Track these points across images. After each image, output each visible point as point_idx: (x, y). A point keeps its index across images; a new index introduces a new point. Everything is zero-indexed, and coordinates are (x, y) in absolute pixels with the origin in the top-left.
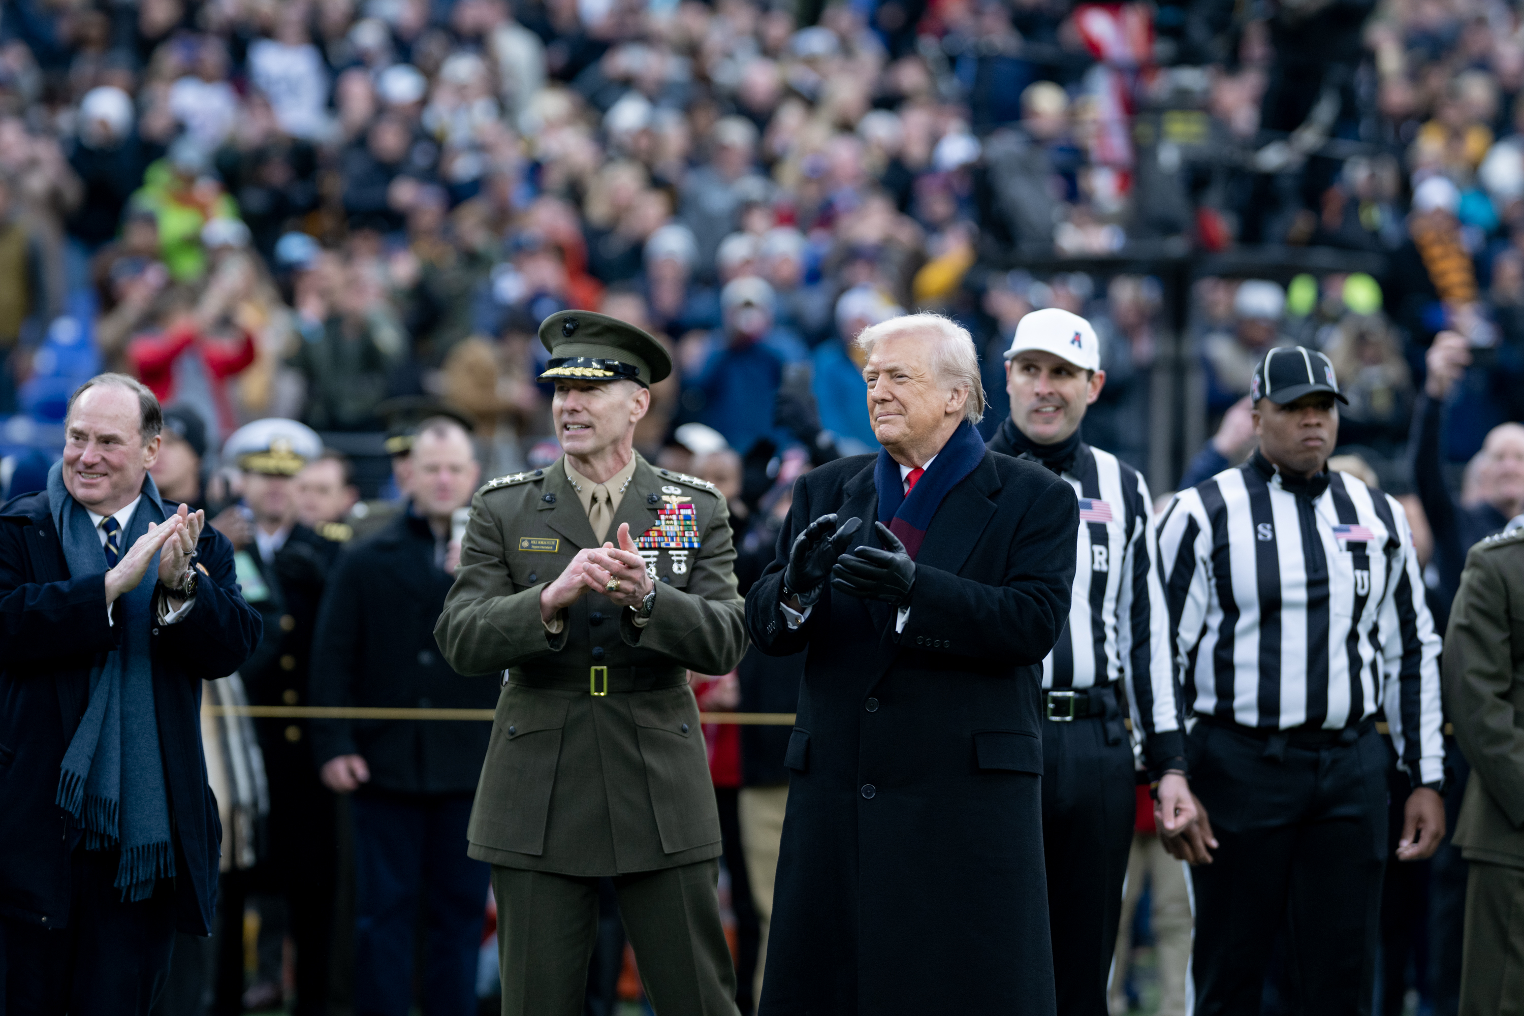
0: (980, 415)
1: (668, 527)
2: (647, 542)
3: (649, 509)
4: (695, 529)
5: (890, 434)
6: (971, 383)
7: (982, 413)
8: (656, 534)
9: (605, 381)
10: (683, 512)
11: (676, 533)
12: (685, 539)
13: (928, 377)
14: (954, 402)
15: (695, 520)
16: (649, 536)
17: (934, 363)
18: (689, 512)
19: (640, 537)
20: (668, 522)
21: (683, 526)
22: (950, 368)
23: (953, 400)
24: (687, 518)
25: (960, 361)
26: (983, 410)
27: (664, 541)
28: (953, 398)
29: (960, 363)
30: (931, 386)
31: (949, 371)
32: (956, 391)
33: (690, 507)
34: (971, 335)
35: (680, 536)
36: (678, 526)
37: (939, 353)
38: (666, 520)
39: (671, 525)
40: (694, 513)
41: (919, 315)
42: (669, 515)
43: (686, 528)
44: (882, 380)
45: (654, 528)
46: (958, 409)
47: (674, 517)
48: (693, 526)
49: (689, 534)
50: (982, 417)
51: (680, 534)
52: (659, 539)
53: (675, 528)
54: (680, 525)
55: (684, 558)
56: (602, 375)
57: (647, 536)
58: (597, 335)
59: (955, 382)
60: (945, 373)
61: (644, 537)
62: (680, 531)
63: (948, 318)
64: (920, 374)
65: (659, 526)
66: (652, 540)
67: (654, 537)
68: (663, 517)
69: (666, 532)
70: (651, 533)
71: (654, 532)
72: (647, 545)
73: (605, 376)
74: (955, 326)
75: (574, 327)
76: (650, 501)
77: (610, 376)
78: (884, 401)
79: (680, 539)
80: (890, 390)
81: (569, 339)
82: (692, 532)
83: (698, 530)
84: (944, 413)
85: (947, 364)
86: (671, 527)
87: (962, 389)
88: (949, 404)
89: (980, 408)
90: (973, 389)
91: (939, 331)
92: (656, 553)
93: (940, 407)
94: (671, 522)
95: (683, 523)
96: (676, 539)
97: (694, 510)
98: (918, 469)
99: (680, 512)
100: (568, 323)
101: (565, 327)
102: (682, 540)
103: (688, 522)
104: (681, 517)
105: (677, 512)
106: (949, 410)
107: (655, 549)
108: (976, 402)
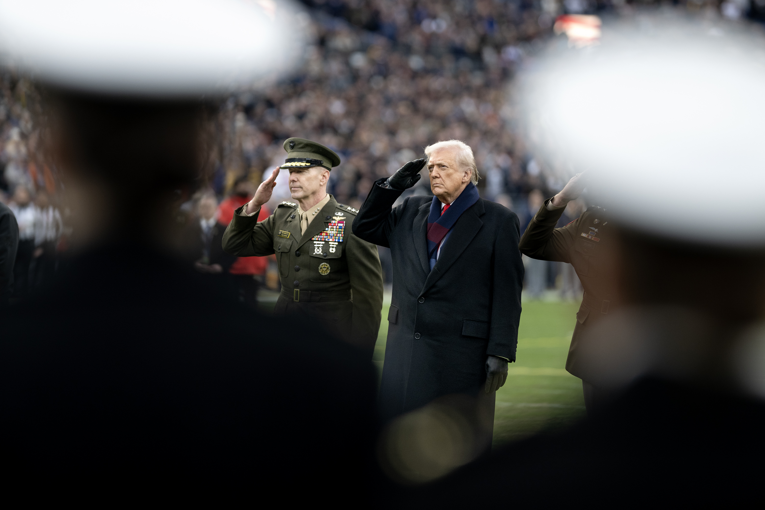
0: (476, 181)
1: (331, 231)
2: (320, 238)
3: (325, 223)
4: (343, 233)
5: (439, 192)
6: (473, 169)
7: (477, 181)
8: (325, 234)
9: (307, 168)
10: (339, 225)
11: (334, 234)
12: (337, 238)
13: (455, 166)
14: (466, 178)
15: (344, 229)
16: (322, 235)
17: (457, 161)
18: (342, 225)
19: (317, 235)
20: (331, 229)
21: (338, 231)
22: (464, 162)
23: (465, 177)
24: (340, 228)
25: (467, 159)
26: (478, 179)
27: (328, 238)
28: (465, 176)
29: (468, 160)
30: (456, 171)
31: (463, 164)
32: (466, 173)
33: (343, 223)
34: (471, 148)
35: (335, 236)
36: (335, 231)
37: (459, 156)
38: (331, 228)
39: (333, 230)
40: (344, 226)
41: (450, 141)
42: (332, 226)
43: (339, 232)
44: (435, 168)
45: (325, 232)
46: (467, 181)
47: (335, 227)
48: (342, 231)
49: (339, 235)
50: (477, 183)
51: (335, 235)
52: (326, 237)
53: (334, 232)
54: (336, 231)
55: (335, 246)
56: (305, 165)
57: (321, 235)
58: (302, 148)
59: (466, 168)
60: (462, 165)
61: (319, 235)
62: (336, 234)
63: (461, 141)
64: (451, 165)
65: (327, 231)
66: (322, 237)
67: (323, 236)
68: (330, 227)
69: (329, 234)
70: (323, 234)
71: (324, 233)
72: (320, 239)
73: (306, 165)
74: (464, 145)
75: (293, 145)
76: (326, 219)
77: (309, 165)
78: (436, 177)
79: (335, 237)
80: (439, 173)
81: (292, 150)
82: (341, 235)
83: (344, 234)
84: (461, 182)
85: (462, 161)
86: (332, 231)
87: (469, 172)
88: (463, 178)
89: (477, 179)
90: (474, 171)
91: (459, 147)
92: (323, 243)
93: (460, 180)
94: (333, 229)
95: (338, 230)
96: (333, 237)
97: (344, 224)
98: (448, 204)
99: (338, 224)
100: (291, 143)
101: (290, 145)
102: (335, 238)
103: (340, 230)
104: (338, 227)
105: (336, 225)
106: (463, 181)
107: (323, 241)
108: (475, 176)
